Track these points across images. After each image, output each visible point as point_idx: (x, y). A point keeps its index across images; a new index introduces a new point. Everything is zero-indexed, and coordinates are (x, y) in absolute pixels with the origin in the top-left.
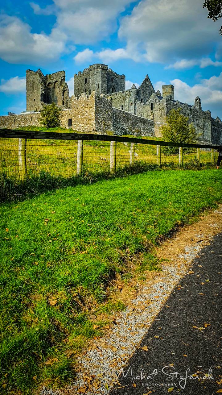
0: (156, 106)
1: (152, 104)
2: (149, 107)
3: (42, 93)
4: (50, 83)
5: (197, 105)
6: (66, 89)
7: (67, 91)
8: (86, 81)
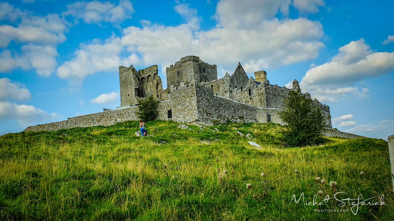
0: (254, 92)
1: (250, 90)
2: (247, 93)
3: (135, 88)
4: (143, 78)
5: (295, 88)
6: (159, 82)
7: (160, 84)
8: (178, 73)
